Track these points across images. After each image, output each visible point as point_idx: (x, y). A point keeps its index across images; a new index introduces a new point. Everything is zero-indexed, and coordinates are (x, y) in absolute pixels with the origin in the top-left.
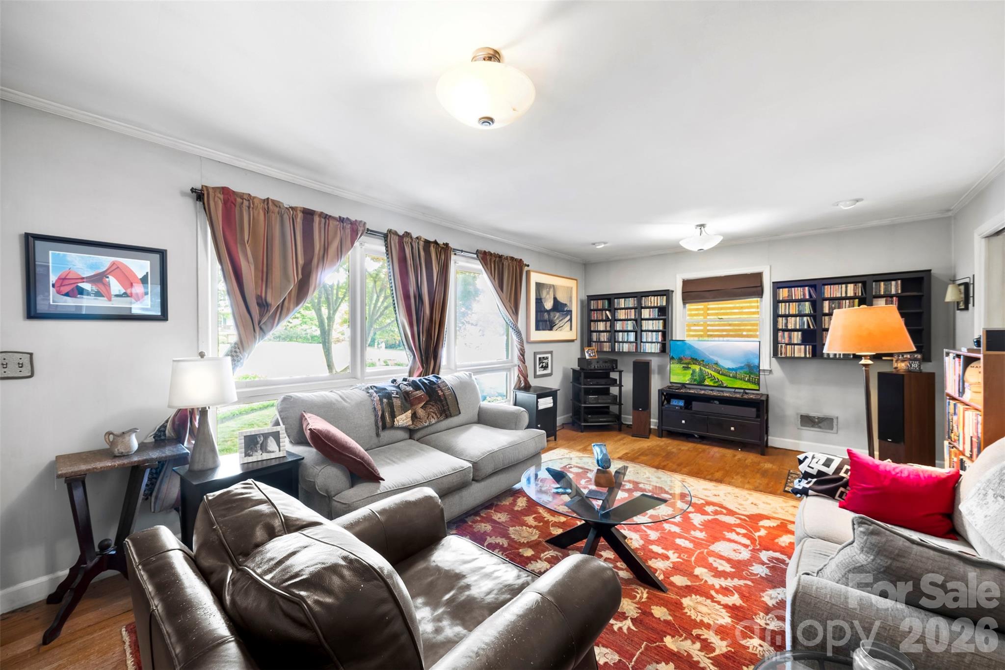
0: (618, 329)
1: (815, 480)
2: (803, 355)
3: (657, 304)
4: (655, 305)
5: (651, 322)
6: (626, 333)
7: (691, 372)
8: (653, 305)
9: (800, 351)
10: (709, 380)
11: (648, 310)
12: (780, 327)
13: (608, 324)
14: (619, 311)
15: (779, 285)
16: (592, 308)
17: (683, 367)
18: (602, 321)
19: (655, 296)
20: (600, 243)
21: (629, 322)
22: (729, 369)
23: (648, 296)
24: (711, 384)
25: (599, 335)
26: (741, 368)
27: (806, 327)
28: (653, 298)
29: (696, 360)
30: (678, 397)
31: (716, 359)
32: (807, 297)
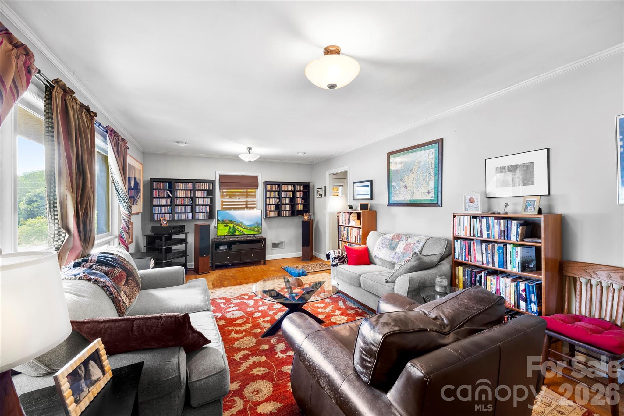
0: (178, 204)
1: (338, 259)
2: (275, 216)
3: (207, 188)
4: (205, 189)
5: (202, 199)
6: (184, 207)
7: (228, 228)
8: (203, 189)
9: (274, 214)
10: (238, 232)
11: (200, 191)
12: (267, 203)
13: (169, 200)
14: (178, 191)
15: (268, 183)
16: (155, 188)
17: (225, 225)
18: (164, 198)
19: (205, 183)
20: (182, 143)
21: (186, 199)
22: (248, 225)
23: (201, 183)
24: (239, 234)
25: (161, 208)
26: (254, 225)
27: (276, 203)
28: (203, 184)
29: (231, 221)
30: (223, 244)
31: (241, 220)
32: (277, 190)
